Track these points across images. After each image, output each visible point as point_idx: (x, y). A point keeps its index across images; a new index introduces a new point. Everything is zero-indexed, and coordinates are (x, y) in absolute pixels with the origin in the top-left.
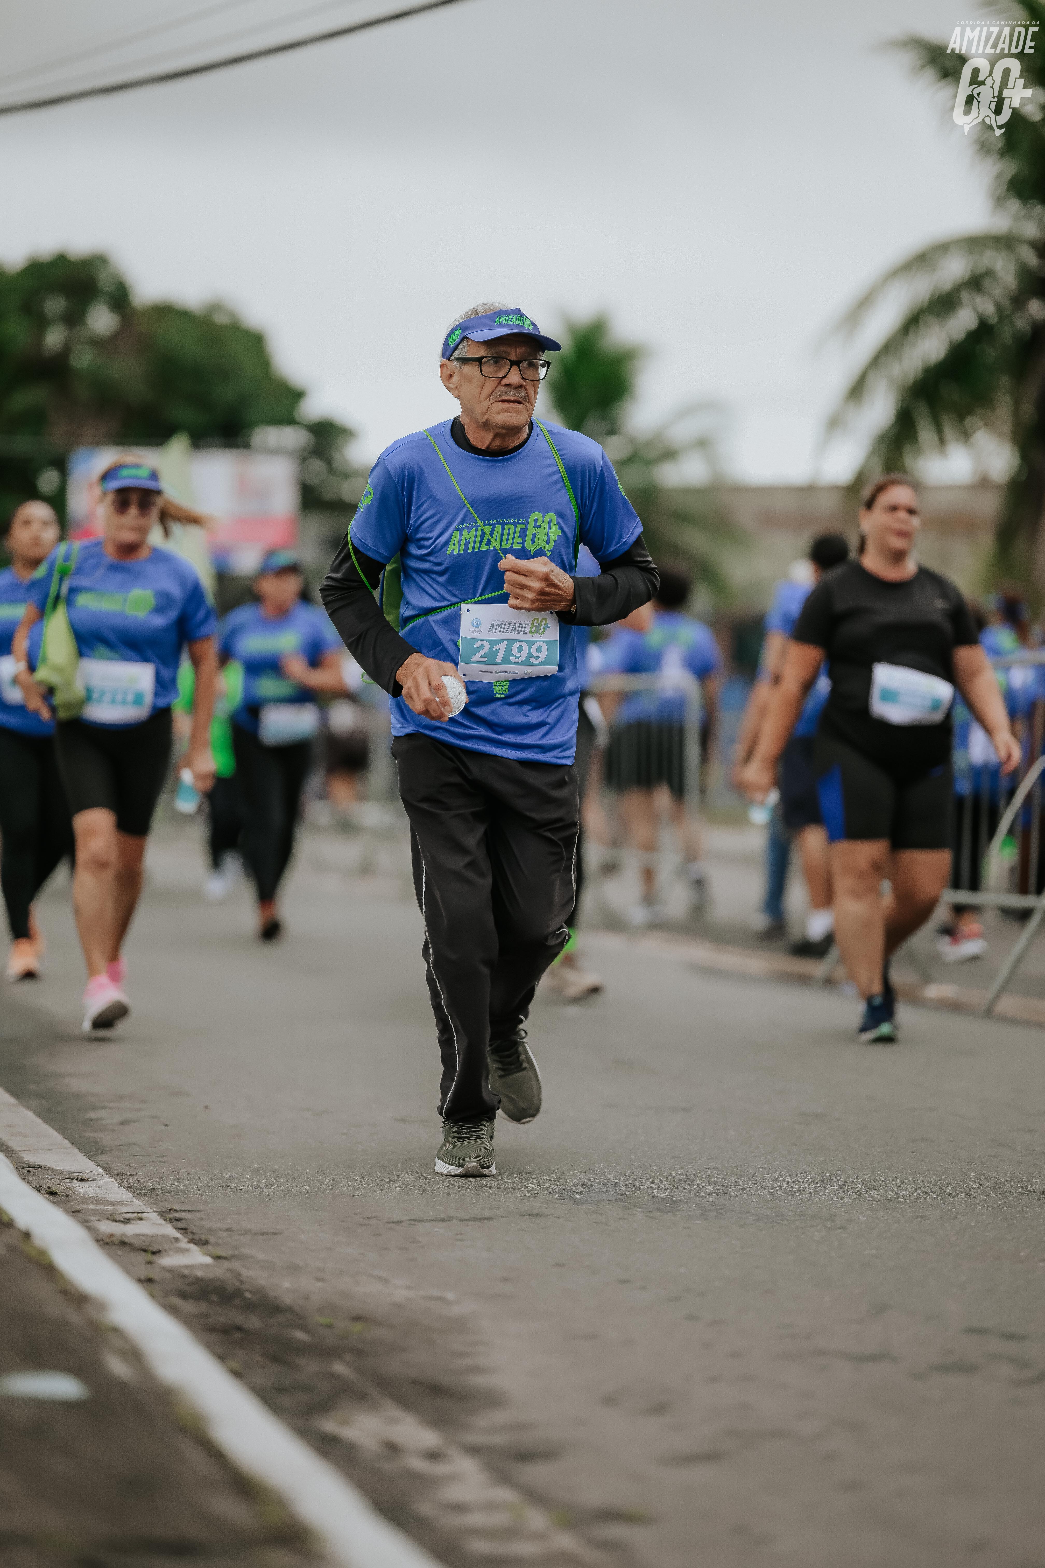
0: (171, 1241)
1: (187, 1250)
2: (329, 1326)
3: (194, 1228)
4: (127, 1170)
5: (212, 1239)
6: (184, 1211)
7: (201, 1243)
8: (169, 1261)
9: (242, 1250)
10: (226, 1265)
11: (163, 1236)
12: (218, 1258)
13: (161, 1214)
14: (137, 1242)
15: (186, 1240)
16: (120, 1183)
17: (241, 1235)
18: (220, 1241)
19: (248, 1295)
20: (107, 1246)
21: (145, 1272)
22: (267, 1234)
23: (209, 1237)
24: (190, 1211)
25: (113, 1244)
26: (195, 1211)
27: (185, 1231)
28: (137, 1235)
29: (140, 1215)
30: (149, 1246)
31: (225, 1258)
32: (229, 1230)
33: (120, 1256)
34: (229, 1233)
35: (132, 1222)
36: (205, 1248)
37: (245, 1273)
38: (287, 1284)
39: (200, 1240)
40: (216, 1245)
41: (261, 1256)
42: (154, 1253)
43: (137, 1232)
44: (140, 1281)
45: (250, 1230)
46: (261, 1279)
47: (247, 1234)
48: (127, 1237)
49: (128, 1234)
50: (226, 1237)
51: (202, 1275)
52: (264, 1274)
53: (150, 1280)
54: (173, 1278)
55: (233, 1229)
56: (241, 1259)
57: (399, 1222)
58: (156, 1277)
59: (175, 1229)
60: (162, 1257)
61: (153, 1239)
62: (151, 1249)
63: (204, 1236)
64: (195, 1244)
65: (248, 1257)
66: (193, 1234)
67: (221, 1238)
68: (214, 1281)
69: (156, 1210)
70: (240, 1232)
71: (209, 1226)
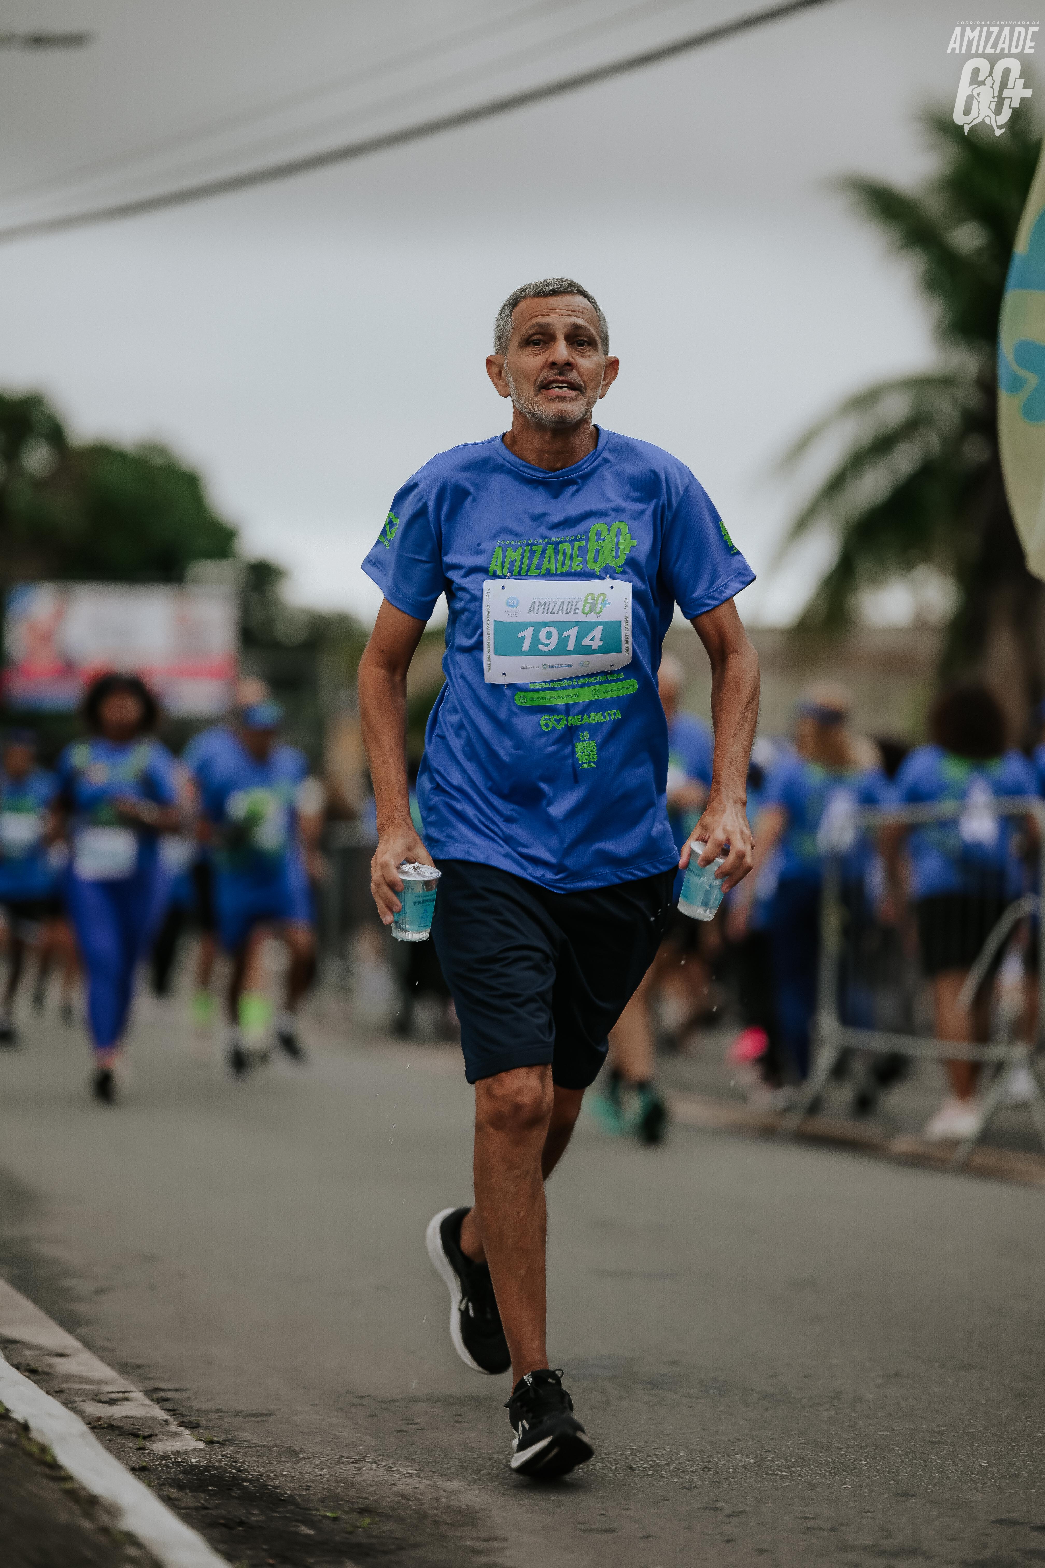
0: (160, 1424)
1: (179, 1434)
2: (335, 1519)
3: (182, 1409)
4: (108, 1344)
5: (203, 1422)
6: (170, 1390)
7: (193, 1426)
8: (160, 1446)
9: (235, 1433)
10: (220, 1451)
11: (152, 1418)
12: (211, 1442)
13: (147, 1393)
14: (126, 1425)
15: (176, 1423)
16: (102, 1359)
17: (232, 1416)
18: (211, 1424)
19: (246, 1484)
20: (96, 1430)
21: (137, 1459)
22: (258, 1415)
23: (200, 1419)
24: (176, 1390)
25: (101, 1427)
26: (184, 1390)
27: (174, 1412)
28: (125, 1417)
29: (126, 1395)
30: (139, 1429)
31: (218, 1443)
32: (219, 1411)
33: (109, 1441)
34: (219, 1414)
35: (118, 1403)
36: (196, 1431)
37: (240, 1460)
38: (285, 1473)
39: (191, 1422)
40: (207, 1428)
41: (256, 1441)
42: (145, 1438)
43: (124, 1414)
44: (133, 1469)
45: (240, 1412)
46: (259, 1466)
47: (237, 1415)
48: (114, 1419)
49: (115, 1417)
50: (217, 1419)
51: (197, 1462)
52: (261, 1461)
53: (143, 1469)
54: (167, 1465)
55: (224, 1410)
56: (235, 1444)
57: (394, 1401)
58: (150, 1466)
59: (163, 1410)
60: (154, 1442)
61: (142, 1422)
62: (142, 1434)
63: (194, 1418)
64: (186, 1427)
65: (243, 1441)
66: (183, 1416)
67: (212, 1420)
68: (210, 1469)
69: (141, 1389)
70: (231, 1414)
71: (198, 1406)
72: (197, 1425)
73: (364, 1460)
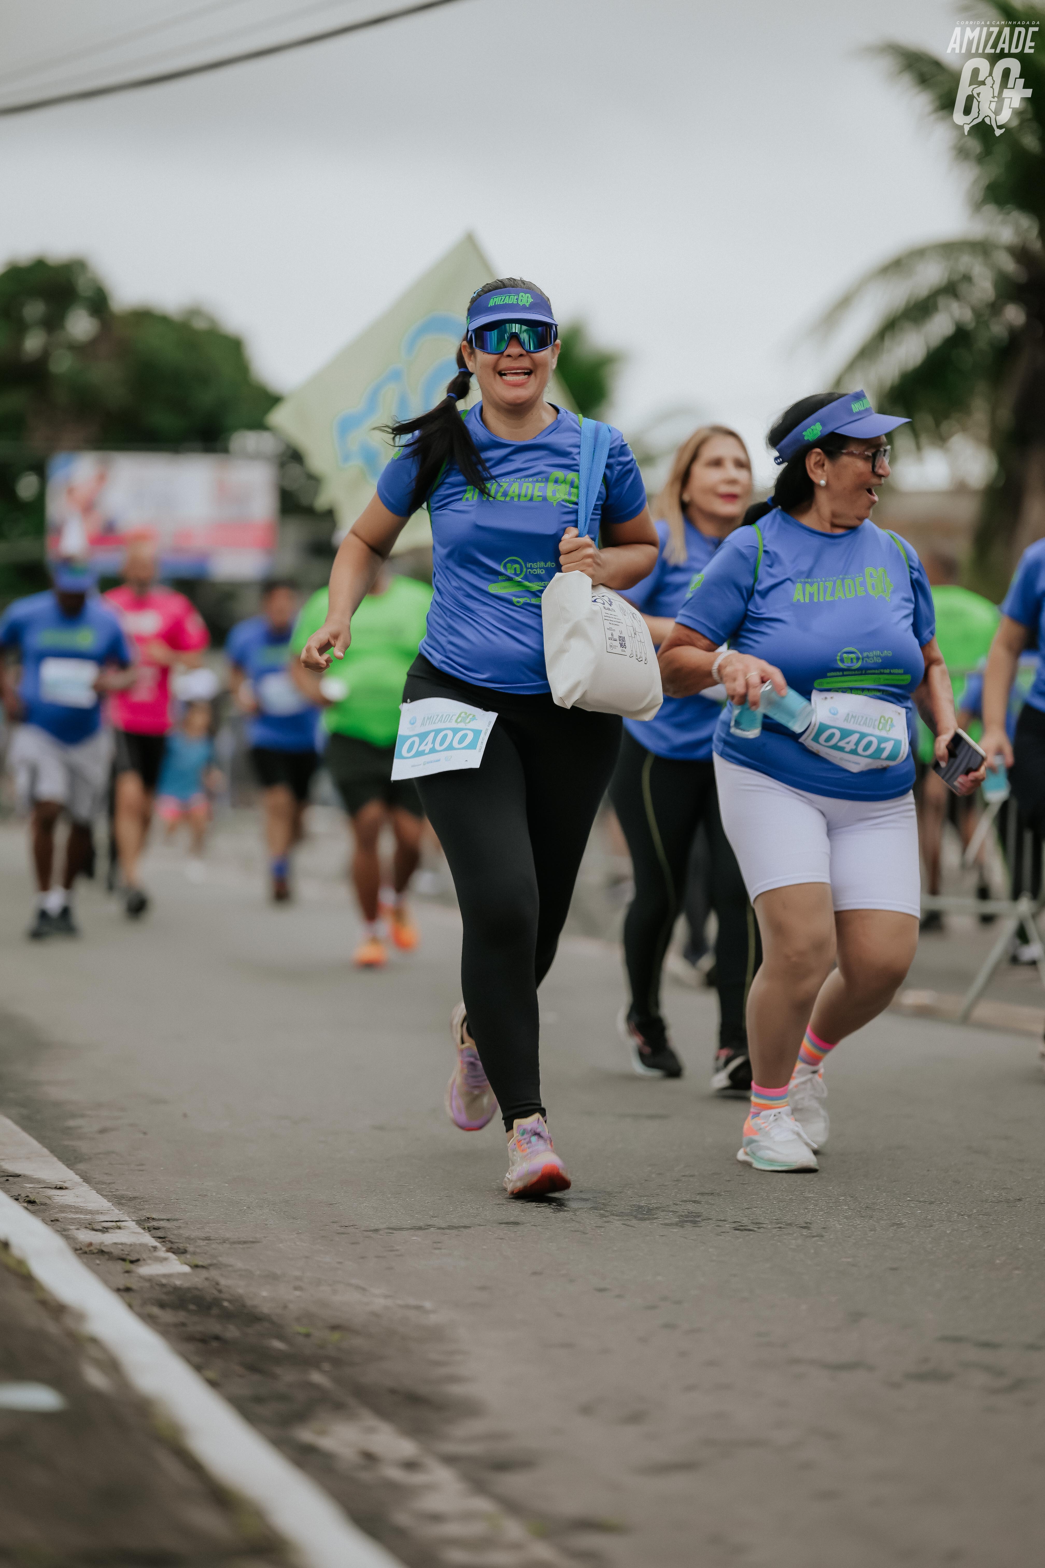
1: (165, 1259)
2: (307, 1335)
3: (172, 1236)
4: (106, 1179)
5: (191, 1249)
6: (163, 1220)
7: (180, 1252)
8: (146, 1270)
9: (220, 1259)
10: (204, 1273)
11: (141, 1245)
12: (197, 1266)
13: (139, 1222)
14: (116, 1251)
15: (164, 1249)
16: (99, 1191)
17: (219, 1243)
18: (198, 1250)
19: (226, 1304)
20: (85, 1256)
21: (122, 1281)
22: (245, 1242)
23: (188, 1245)
24: (168, 1220)
25: (91, 1253)
26: (174, 1220)
27: (164, 1240)
28: (115, 1243)
29: (119, 1224)
30: (128, 1255)
31: (203, 1267)
32: (208, 1239)
33: (98, 1264)
34: (207, 1242)
35: (110, 1231)
36: (183, 1257)
37: (223, 1282)
38: (264, 1294)
39: (179, 1248)
40: (194, 1253)
41: (239, 1265)
42: (132, 1262)
43: (115, 1242)
44: (118, 1290)
45: (228, 1239)
46: (239, 1288)
47: (225, 1242)
48: (105, 1246)
49: (106, 1243)
50: (204, 1245)
51: (180, 1284)
52: (242, 1283)
53: (128, 1290)
54: (152, 1287)
55: (211, 1238)
56: (219, 1268)
57: (376, 1230)
58: (134, 1286)
59: (154, 1237)
60: (141, 1266)
61: (131, 1248)
62: (129, 1258)
63: (182, 1245)
64: (174, 1253)
65: (226, 1266)
66: (172, 1243)
67: (199, 1246)
68: (193, 1290)
69: (135, 1218)
70: (218, 1241)
71: (187, 1235)
72: (183, 1251)
73: (341, 1283)
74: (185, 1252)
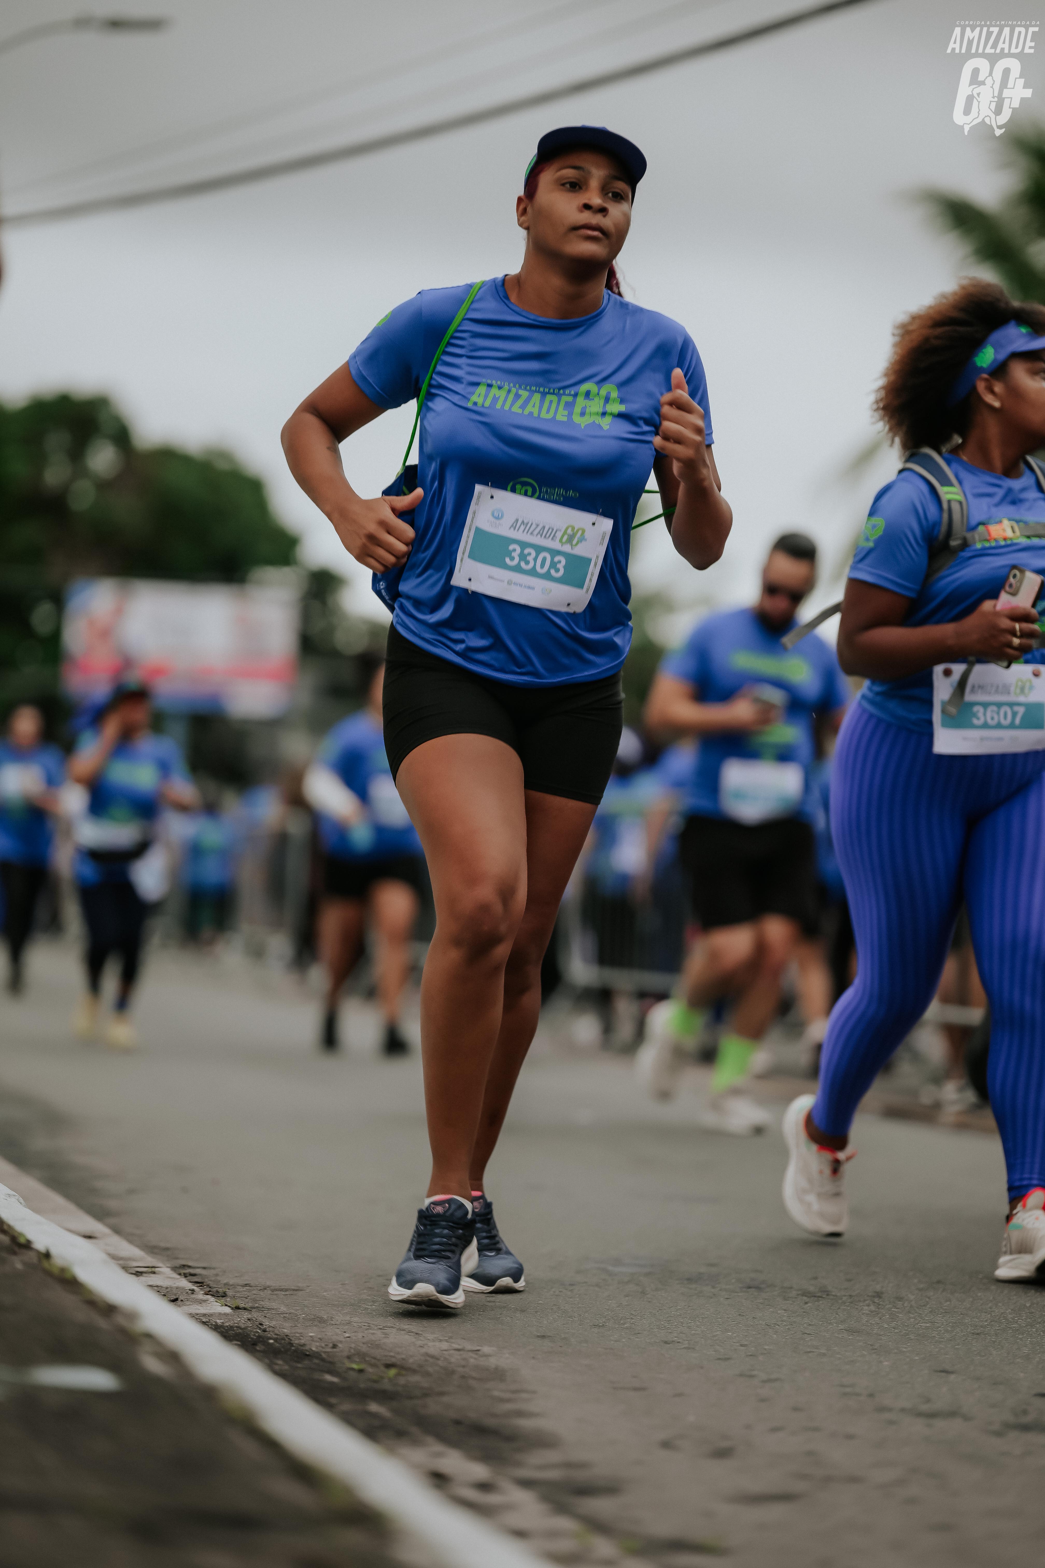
0: (187, 1294)
1: (205, 1301)
2: (361, 1371)
3: (210, 1282)
4: (133, 1231)
5: (230, 1293)
6: (198, 1268)
7: (219, 1295)
9: (262, 1303)
10: (246, 1315)
11: (177, 1288)
12: (238, 1308)
13: (174, 1269)
15: (202, 1292)
16: (129, 1240)
17: (260, 1290)
18: (238, 1295)
19: (271, 1341)
22: (286, 1290)
23: (227, 1290)
24: (204, 1268)
26: (210, 1268)
27: (201, 1284)
29: (153, 1269)
31: (245, 1309)
32: (247, 1285)
34: (247, 1288)
36: (223, 1300)
37: (266, 1323)
38: (311, 1334)
39: (217, 1292)
40: (234, 1297)
41: (283, 1309)
43: (150, 1284)
45: (269, 1287)
46: (284, 1328)
47: (266, 1289)
50: (245, 1291)
51: (223, 1323)
52: (287, 1324)
55: (251, 1285)
56: (262, 1311)
59: (190, 1282)
61: (167, 1290)
63: (220, 1290)
64: (211, 1295)
65: (269, 1309)
66: (210, 1287)
67: (239, 1291)
68: (235, 1329)
69: (169, 1265)
70: (259, 1288)
71: (225, 1281)
72: (223, 1294)
73: (393, 1327)
74: (224, 1295)
